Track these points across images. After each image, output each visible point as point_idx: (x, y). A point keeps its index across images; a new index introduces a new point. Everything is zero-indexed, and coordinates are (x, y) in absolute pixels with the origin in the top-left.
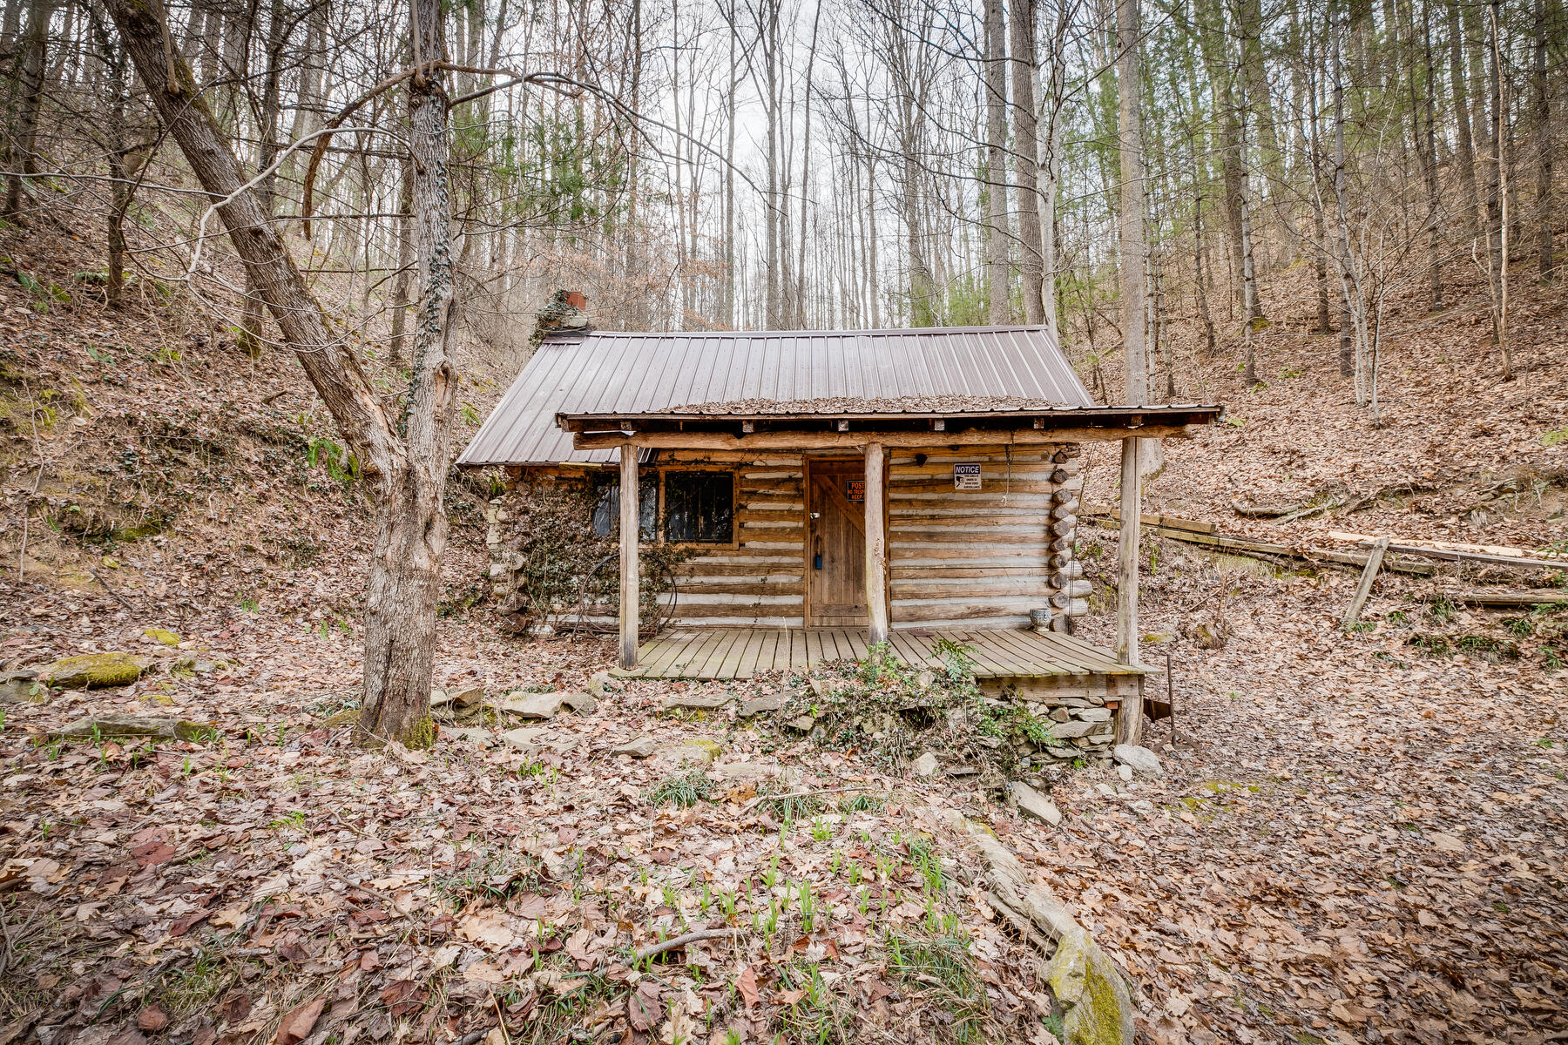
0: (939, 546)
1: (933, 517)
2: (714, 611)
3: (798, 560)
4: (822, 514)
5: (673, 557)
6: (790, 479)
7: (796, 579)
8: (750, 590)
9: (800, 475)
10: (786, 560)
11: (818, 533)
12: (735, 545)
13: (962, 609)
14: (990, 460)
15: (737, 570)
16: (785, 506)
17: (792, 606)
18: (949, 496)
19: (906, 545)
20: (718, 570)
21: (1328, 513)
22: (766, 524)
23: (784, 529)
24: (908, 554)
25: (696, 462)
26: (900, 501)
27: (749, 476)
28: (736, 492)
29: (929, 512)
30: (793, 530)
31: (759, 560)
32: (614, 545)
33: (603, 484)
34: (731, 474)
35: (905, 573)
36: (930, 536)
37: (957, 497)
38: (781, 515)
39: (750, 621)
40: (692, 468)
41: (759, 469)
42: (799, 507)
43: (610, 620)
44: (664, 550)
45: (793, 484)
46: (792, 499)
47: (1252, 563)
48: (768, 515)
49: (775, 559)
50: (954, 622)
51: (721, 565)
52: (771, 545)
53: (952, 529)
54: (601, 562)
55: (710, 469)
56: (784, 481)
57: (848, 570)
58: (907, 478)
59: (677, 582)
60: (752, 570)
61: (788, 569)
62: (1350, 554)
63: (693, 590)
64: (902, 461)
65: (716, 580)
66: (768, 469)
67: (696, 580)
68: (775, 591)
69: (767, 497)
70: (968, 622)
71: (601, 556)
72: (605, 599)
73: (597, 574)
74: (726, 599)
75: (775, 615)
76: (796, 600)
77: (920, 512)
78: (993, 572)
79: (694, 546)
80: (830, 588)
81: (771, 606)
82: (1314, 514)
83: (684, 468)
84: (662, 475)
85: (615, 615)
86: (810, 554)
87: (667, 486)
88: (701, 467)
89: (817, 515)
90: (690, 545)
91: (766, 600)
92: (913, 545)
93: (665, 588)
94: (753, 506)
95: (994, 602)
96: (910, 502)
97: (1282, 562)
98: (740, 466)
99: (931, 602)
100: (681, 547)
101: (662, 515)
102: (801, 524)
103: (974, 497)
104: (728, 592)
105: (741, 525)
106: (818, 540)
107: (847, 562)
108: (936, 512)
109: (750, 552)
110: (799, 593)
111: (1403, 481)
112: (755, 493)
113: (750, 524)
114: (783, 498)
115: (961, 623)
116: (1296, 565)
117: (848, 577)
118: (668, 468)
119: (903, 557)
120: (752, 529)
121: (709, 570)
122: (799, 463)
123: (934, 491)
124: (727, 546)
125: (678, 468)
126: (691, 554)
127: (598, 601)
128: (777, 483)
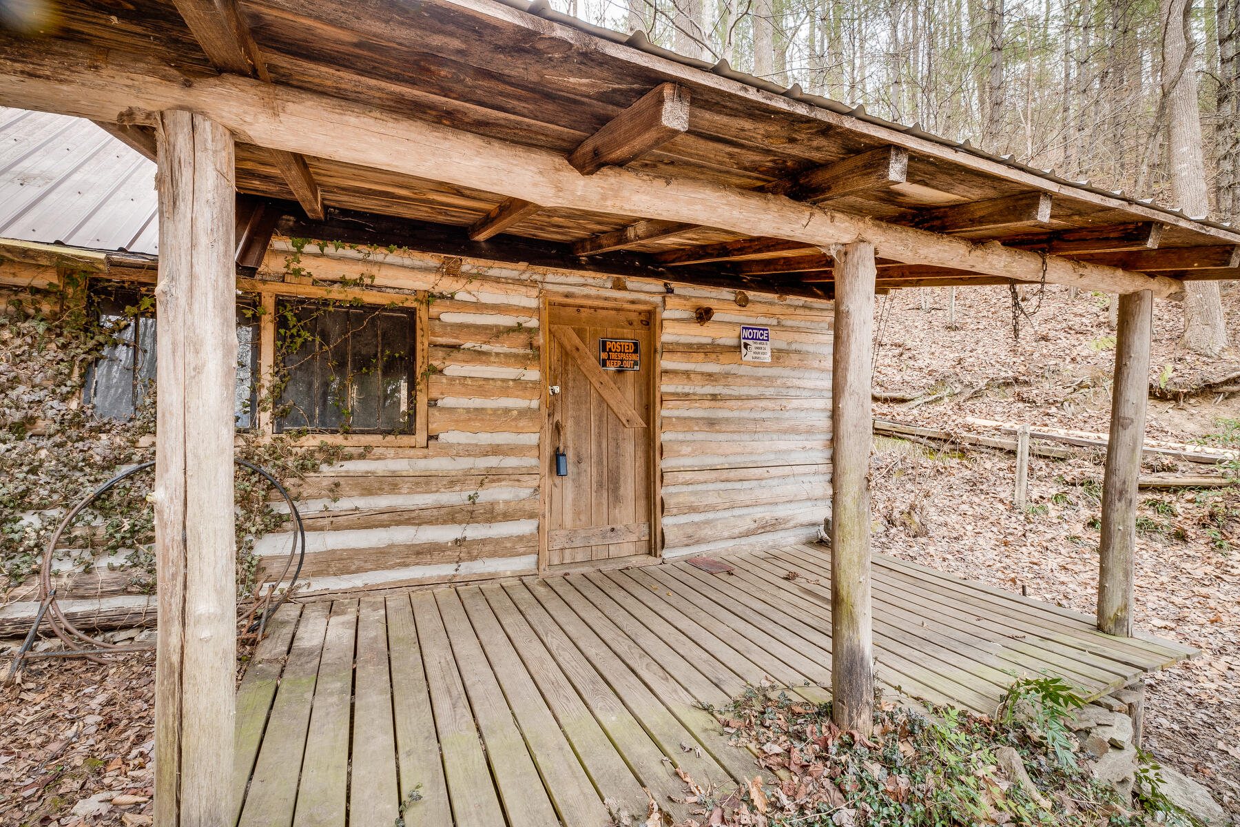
0: (721, 437)
1: (714, 397)
2: (380, 558)
3: (530, 461)
4: (565, 387)
5: (291, 462)
6: (519, 328)
7: (525, 493)
8: (450, 516)
9: (533, 323)
10: (510, 462)
11: (557, 417)
12: (421, 437)
13: (748, 524)
14: (779, 324)
15: (425, 481)
16: (510, 372)
17: (521, 538)
18: (733, 368)
19: (681, 437)
20: (391, 483)
21: (946, 400)
22: (477, 402)
23: (507, 411)
24: (686, 449)
25: (344, 282)
26: (675, 372)
27: (448, 318)
28: (422, 344)
29: (709, 389)
30: (523, 413)
31: (465, 463)
32: (144, 441)
33: (117, 308)
34: (412, 312)
35: (682, 477)
36: (711, 423)
37: (743, 370)
38: (505, 388)
39: (447, 570)
40: (336, 293)
41: (464, 306)
42: (533, 374)
43: (135, 603)
44: (272, 451)
45: (523, 338)
46: (523, 361)
47: (907, 445)
48: (482, 387)
49: (493, 461)
50: (737, 541)
51: (394, 475)
52: (485, 438)
53: (736, 414)
54: (108, 477)
55: (370, 298)
56: (510, 330)
57: (600, 474)
58: (683, 340)
59: (302, 510)
60: (453, 482)
61: (515, 476)
62: (997, 439)
63: (336, 524)
64: (678, 315)
65: (383, 502)
66: (480, 307)
67: (345, 504)
68: (492, 515)
69: (479, 356)
70: (752, 539)
71: (110, 464)
72: (120, 559)
73: (99, 503)
74: (403, 535)
75: (493, 555)
76: (526, 527)
77: (699, 390)
78: (780, 471)
79: (338, 440)
80: (576, 501)
81: (484, 542)
82: (936, 400)
83: (319, 293)
84: (269, 303)
85: (149, 589)
86: (548, 451)
87: (281, 322)
88: (353, 293)
89: (557, 389)
90: (330, 439)
91: (474, 532)
92: (689, 437)
93: (276, 524)
94: (454, 369)
95: (781, 512)
96: (687, 374)
97: (933, 445)
98: (430, 298)
99: (711, 516)
100: (311, 442)
101: (267, 378)
102: (535, 404)
103: (761, 372)
104: (408, 522)
105: (432, 403)
106: (558, 429)
107: (600, 462)
108: (718, 390)
109: (450, 451)
110: (532, 516)
111: (1003, 374)
112: (456, 347)
113: (447, 401)
114: (509, 358)
115: (744, 541)
116: (947, 447)
117: (600, 485)
118: (282, 289)
119: (679, 454)
120: (451, 410)
121: (370, 485)
122: (533, 303)
123: (717, 361)
124: (405, 440)
125: (305, 290)
126: (332, 455)
127: (103, 562)
128: (498, 333)
